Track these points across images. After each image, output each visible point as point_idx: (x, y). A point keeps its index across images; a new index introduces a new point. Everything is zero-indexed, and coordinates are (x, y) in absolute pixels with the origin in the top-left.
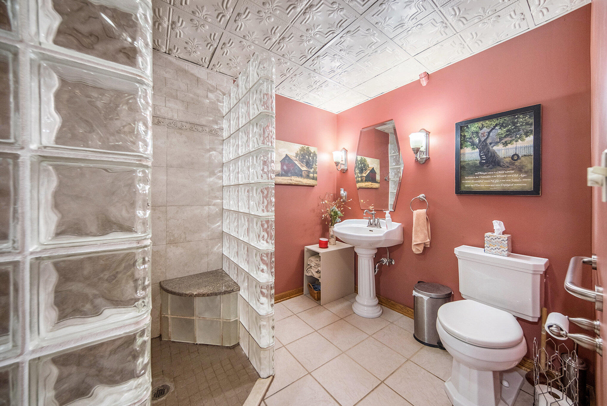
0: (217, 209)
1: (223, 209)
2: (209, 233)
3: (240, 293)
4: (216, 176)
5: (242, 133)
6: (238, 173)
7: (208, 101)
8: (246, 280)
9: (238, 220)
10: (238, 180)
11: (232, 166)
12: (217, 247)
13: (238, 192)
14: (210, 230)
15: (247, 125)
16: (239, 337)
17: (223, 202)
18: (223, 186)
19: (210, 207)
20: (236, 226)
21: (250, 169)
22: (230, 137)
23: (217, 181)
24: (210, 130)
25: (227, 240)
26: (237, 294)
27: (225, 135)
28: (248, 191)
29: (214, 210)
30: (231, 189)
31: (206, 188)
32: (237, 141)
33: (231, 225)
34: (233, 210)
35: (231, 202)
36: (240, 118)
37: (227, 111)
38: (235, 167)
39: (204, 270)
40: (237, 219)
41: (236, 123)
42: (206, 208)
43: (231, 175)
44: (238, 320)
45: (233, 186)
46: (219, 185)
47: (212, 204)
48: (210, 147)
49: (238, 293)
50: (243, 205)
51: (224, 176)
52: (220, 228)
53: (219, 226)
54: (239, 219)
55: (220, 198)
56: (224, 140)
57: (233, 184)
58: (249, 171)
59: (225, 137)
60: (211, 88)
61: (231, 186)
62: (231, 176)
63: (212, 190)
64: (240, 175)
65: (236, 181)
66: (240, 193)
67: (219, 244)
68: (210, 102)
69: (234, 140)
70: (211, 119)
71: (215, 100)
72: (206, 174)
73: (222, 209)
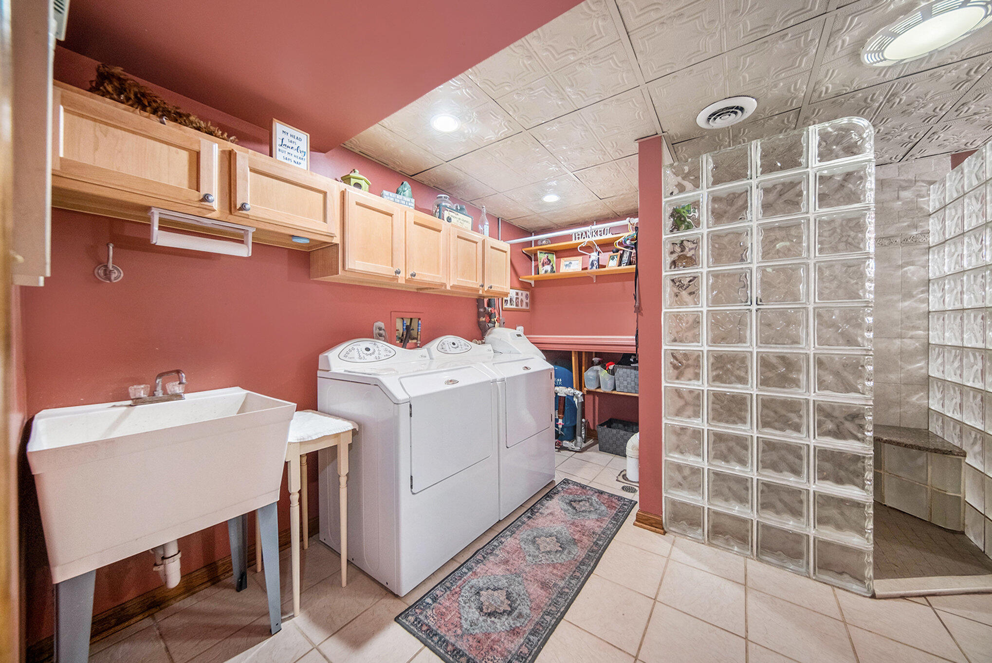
0: (917, 344)
1: (929, 344)
2: (902, 375)
3: (967, 460)
4: (915, 299)
5: (970, 238)
6: (962, 293)
7: (900, 203)
8: (979, 442)
9: (961, 360)
10: (962, 302)
11: (949, 283)
12: (917, 396)
13: (961, 319)
14: (903, 371)
15: (981, 228)
16: (964, 524)
17: (928, 334)
18: (929, 312)
19: (903, 340)
20: (958, 368)
21: (987, 289)
22: (944, 243)
23: (915, 305)
24: (902, 240)
25: (939, 388)
26: (960, 461)
27: (933, 240)
28: (982, 318)
29: (911, 344)
30: (946, 315)
31: (897, 316)
32: (959, 249)
33: (947, 367)
34: (950, 344)
35: (947, 334)
36: (965, 218)
37: (938, 206)
38: (955, 285)
39: (894, 422)
40: (959, 358)
41: (957, 225)
42: (898, 342)
43: (947, 296)
44: (962, 499)
45: (950, 312)
46: (921, 311)
47: (909, 336)
48: (903, 261)
49: (963, 460)
50: (973, 338)
51: (931, 298)
52: (924, 371)
53: (921, 368)
54: (964, 357)
55: (922, 328)
56: (930, 248)
57: (950, 309)
58: (984, 290)
59: (933, 242)
60: (905, 184)
61: (947, 312)
62: (946, 298)
63: (908, 318)
64: (965, 296)
65: (956, 303)
66: (966, 322)
67: (922, 394)
68: (903, 203)
69: (953, 247)
70: (905, 224)
71: (913, 197)
72: (896, 297)
73: (927, 344)
